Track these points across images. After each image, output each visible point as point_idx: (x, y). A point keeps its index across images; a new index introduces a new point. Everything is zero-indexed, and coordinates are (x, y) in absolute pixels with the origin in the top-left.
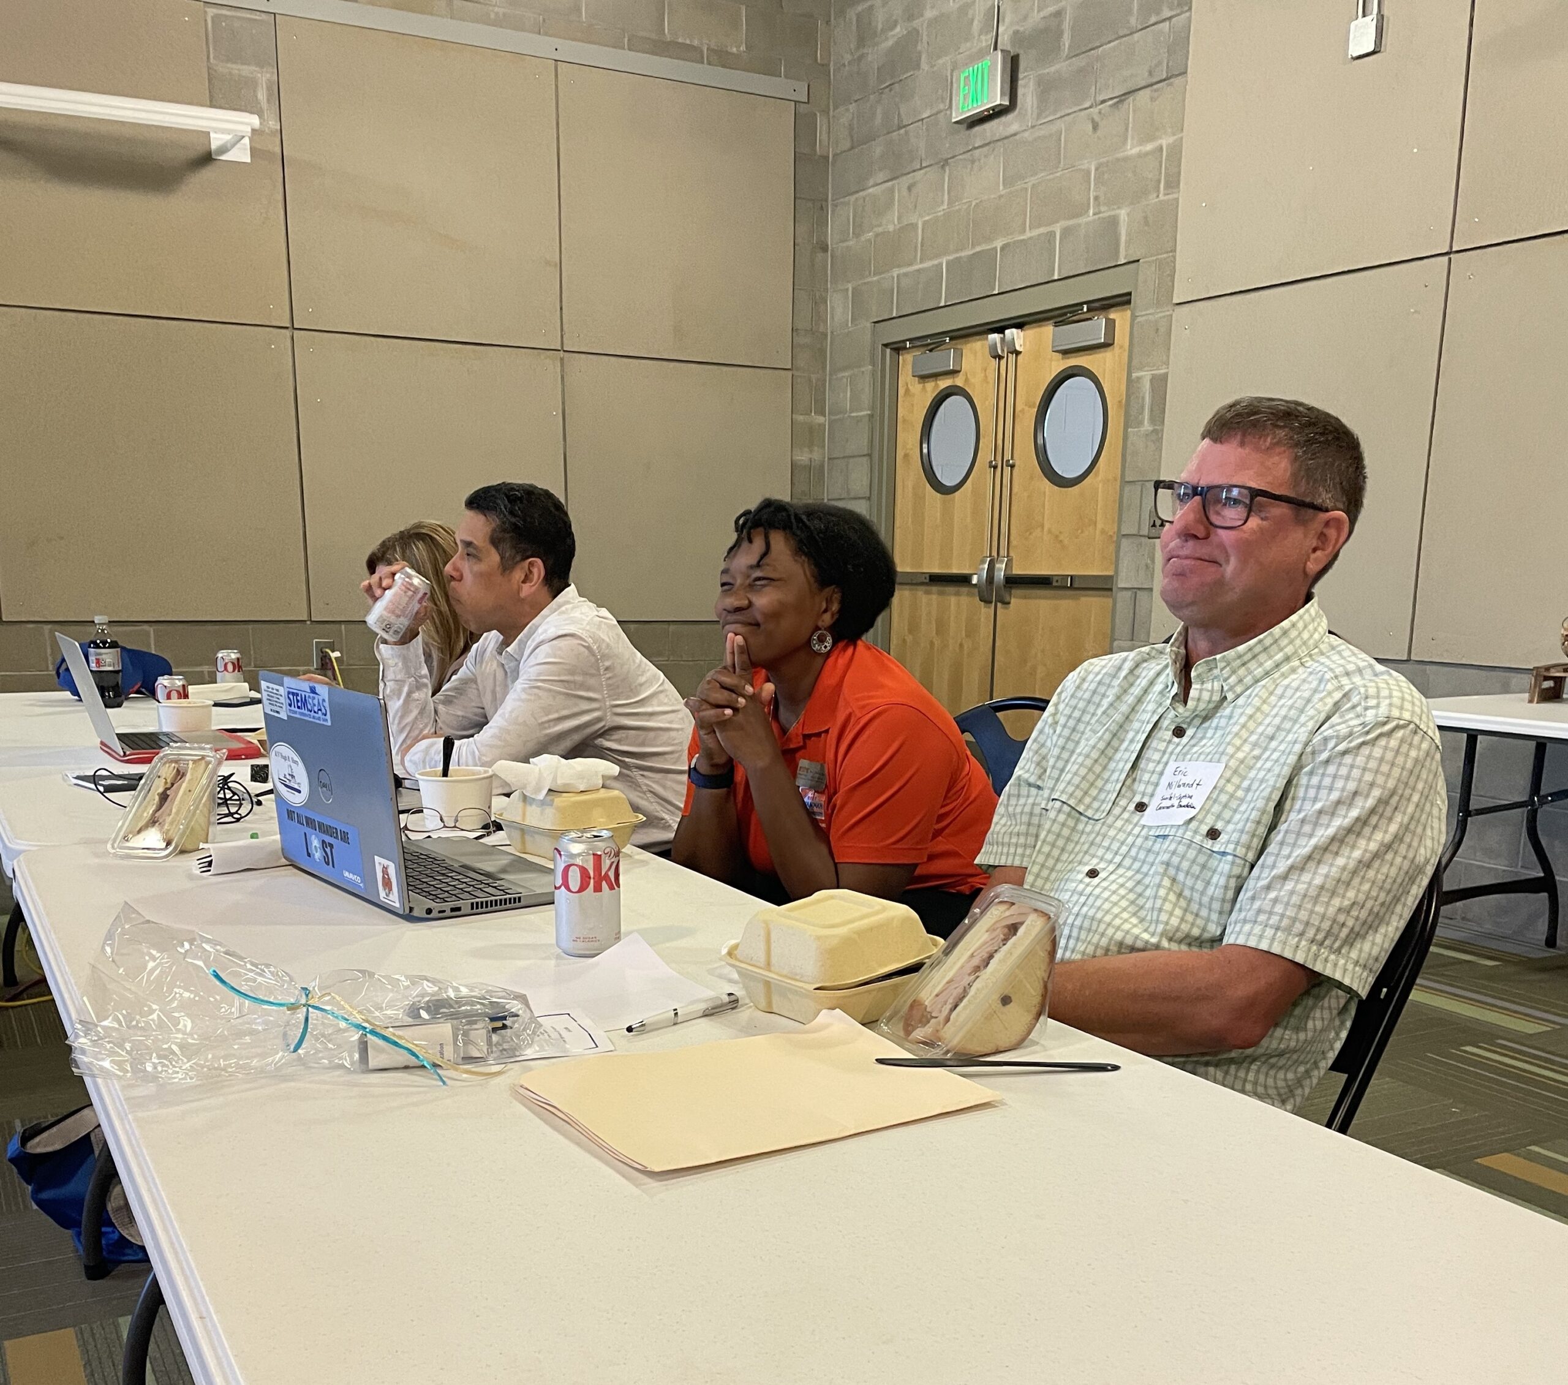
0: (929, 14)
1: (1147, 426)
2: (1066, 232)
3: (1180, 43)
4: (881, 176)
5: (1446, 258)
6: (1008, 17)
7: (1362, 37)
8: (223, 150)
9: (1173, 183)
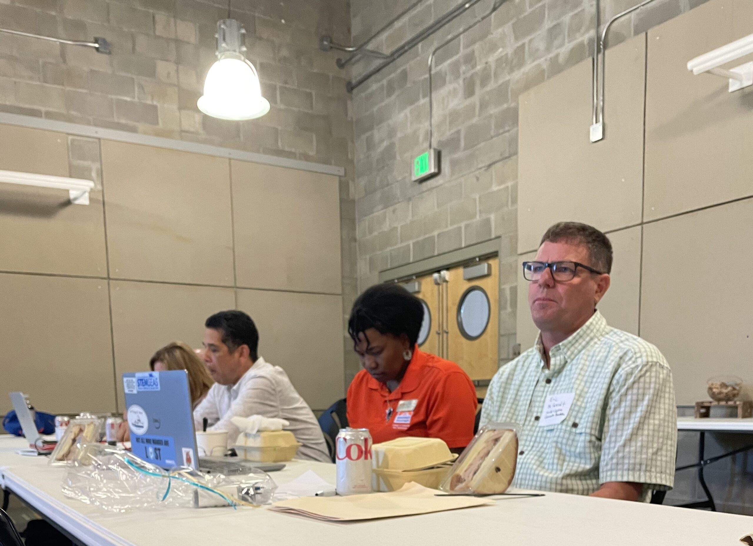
0: (399, 135)
1: (509, 309)
2: (467, 226)
3: (514, 141)
4: (380, 207)
5: (640, 227)
6: (435, 135)
7: (596, 133)
8: (76, 199)
9: (514, 201)
